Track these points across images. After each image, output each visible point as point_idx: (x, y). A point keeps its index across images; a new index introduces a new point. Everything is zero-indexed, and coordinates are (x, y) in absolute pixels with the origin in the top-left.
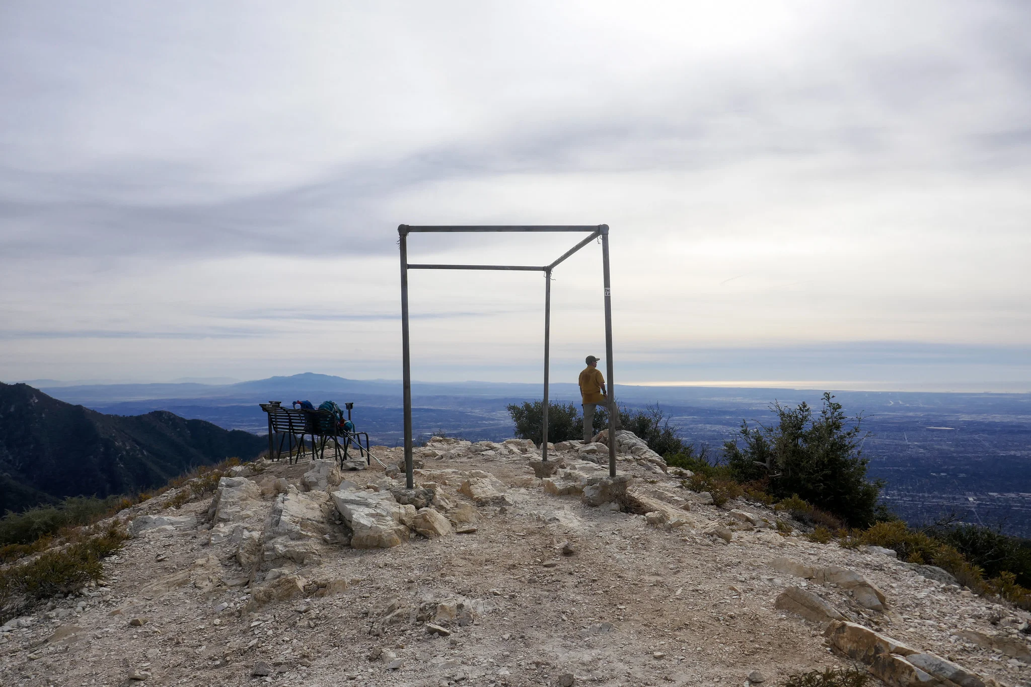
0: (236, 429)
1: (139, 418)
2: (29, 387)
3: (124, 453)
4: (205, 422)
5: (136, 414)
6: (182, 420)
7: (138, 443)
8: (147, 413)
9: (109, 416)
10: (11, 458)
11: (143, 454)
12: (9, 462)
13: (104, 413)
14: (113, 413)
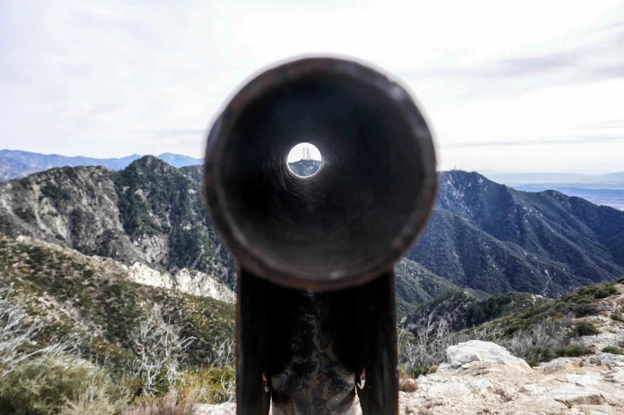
0: (604, 205)
1: (538, 194)
2: (478, 174)
3: (529, 214)
4: (582, 199)
5: (536, 191)
6: (566, 196)
7: (537, 209)
8: (543, 190)
9: (520, 192)
10: (468, 211)
11: (539, 215)
12: (468, 213)
13: (518, 190)
14: (522, 190)
